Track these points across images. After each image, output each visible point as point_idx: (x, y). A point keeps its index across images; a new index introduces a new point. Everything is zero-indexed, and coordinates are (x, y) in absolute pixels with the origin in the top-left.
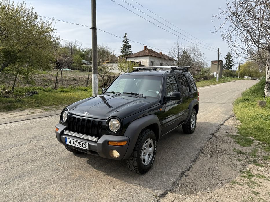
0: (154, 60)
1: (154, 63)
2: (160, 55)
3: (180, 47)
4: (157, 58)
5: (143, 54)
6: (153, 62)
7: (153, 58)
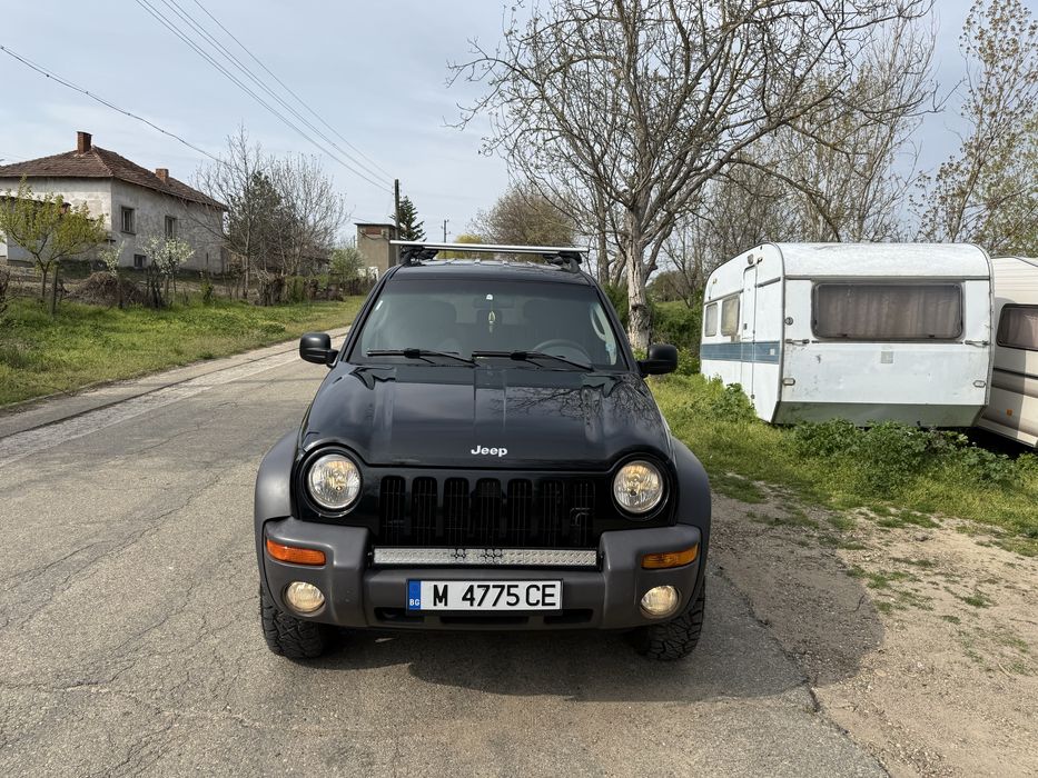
0: (137, 201)
1: (136, 213)
2: (158, 181)
3: (251, 157)
4: (146, 194)
5: (71, 168)
6: (131, 210)
7: (130, 190)
